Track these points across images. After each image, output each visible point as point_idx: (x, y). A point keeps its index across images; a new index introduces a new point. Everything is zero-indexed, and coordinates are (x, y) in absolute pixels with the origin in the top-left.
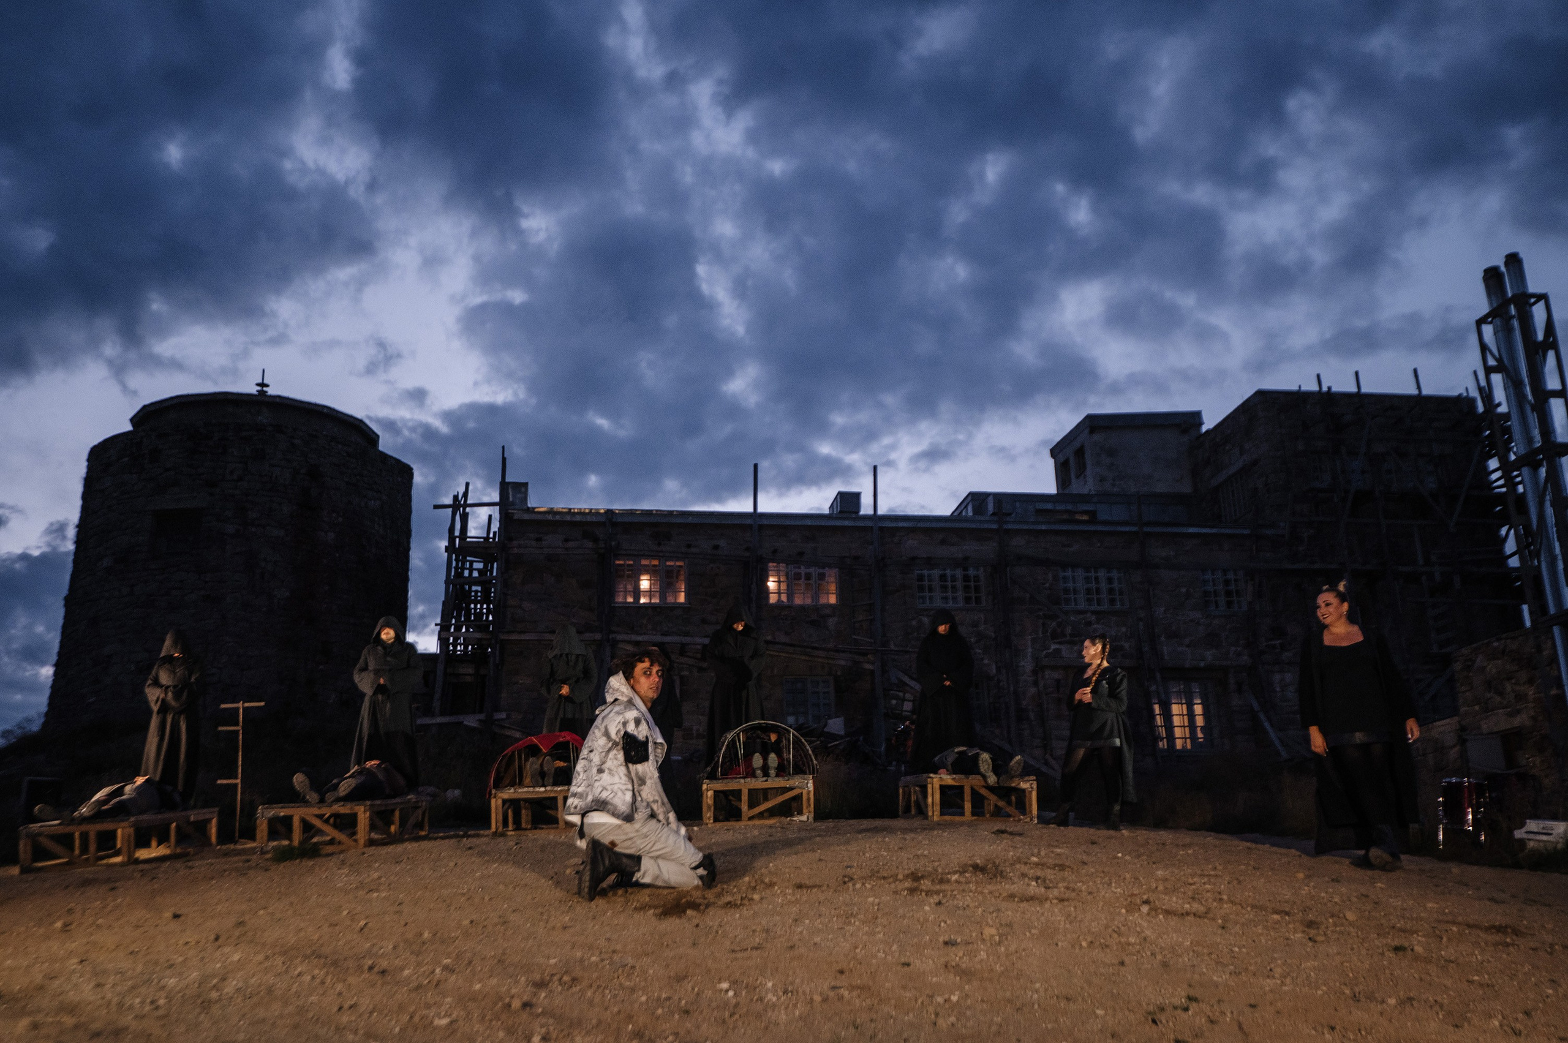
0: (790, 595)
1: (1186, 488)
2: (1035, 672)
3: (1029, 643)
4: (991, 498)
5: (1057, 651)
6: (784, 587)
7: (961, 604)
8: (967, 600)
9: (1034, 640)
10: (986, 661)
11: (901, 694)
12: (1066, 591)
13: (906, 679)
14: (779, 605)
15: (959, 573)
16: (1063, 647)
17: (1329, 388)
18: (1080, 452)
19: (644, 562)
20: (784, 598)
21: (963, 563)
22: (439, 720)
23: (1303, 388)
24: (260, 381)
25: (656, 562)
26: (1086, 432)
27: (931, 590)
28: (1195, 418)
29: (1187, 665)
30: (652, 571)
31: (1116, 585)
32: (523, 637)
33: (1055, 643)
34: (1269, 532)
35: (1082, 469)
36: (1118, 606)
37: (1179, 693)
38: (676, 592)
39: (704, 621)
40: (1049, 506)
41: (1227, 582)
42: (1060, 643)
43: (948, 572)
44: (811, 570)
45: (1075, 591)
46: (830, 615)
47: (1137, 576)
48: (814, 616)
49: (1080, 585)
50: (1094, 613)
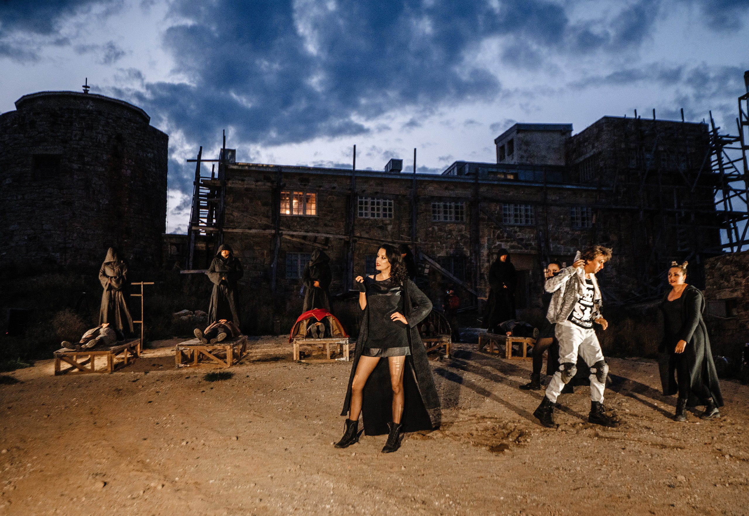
1: (563, 163)
2: (488, 255)
3: (486, 241)
4: (467, 165)
5: (500, 245)
7: (453, 220)
8: (457, 218)
9: (488, 240)
10: (465, 249)
11: (424, 265)
12: (505, 215)
13: (426, 258)
14: (364, 219)
15: (453, 204)
16: (503, 244)
17: (639, 117)
18: (511, 143)
19: (295, 193)
21: (456, 199)
22: (192, 272)
23: (627, 116)
24: (85, 84)
25: (301, 193)
26: (515, 133)
27: (439, 212)
28: (568, 128)
29: (562, 254)
30: (298, 198)
31: (529, 213)
32: (235, 231)
33: (498, 241)
34: (604, 189)
35: (511, 152)
36: (530, 223)
38: (311, 209)
39: (326, 225)
40: (495, 170)
41: (583, 213)
42: (502, 241)
43: (448, 204)
44: (380, 201)
45: (510, 215)
46: (389, 224)
47: (540, 209)
48: (381, 224)
49: (512, 212)
50: (518, 227)
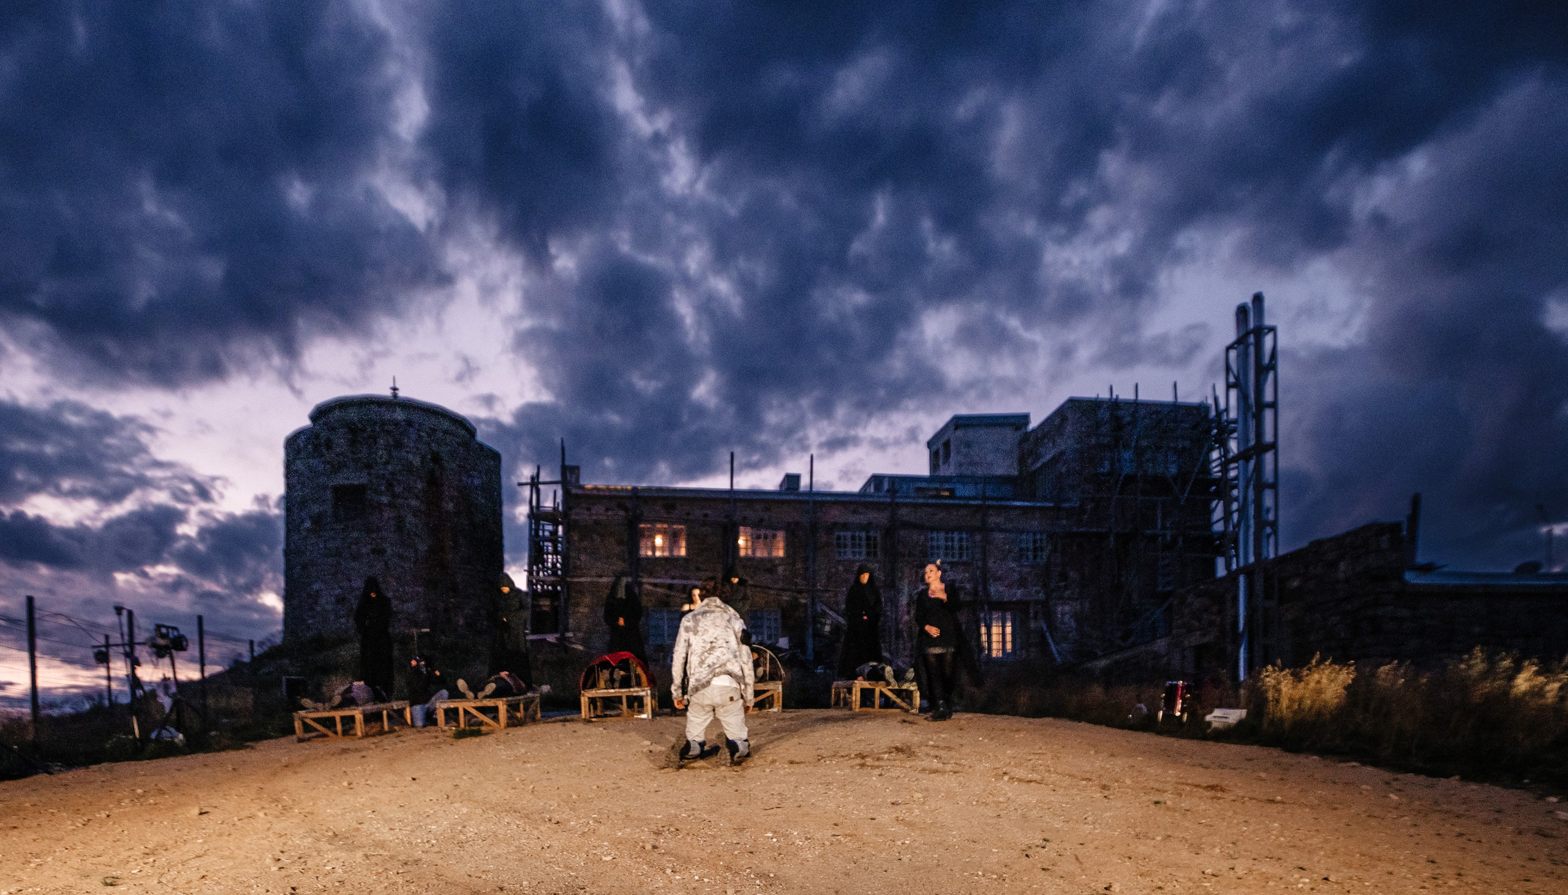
0: (754, 551)
6: (750, 544)
8: (868, 554)
11: (824, 620)
12: (932, 547)
14: (747, 558)
15: (863, 535)
17: (1116, 396)
18: (947, 444)
19: (659, 526)
20: (750, 552)
21: (868, 526)
23: (1099, 396)
25: (665, 526)
27: (845, 546)
28: (1024, 419)
29: (1005, 600)
30: (664, 533)
31: (964, 543)
34: (1064, 505)
36: (965, 558)
37: (997, 619)
38: (680, 547)
41: (1035, 542)
43: (857, 534)
44: (768, 532)
45: (938, 548)
46: (779, 565)
47: (978, 537)
48: (769, 565)
49: (942, 543)
50: (949, 563)
